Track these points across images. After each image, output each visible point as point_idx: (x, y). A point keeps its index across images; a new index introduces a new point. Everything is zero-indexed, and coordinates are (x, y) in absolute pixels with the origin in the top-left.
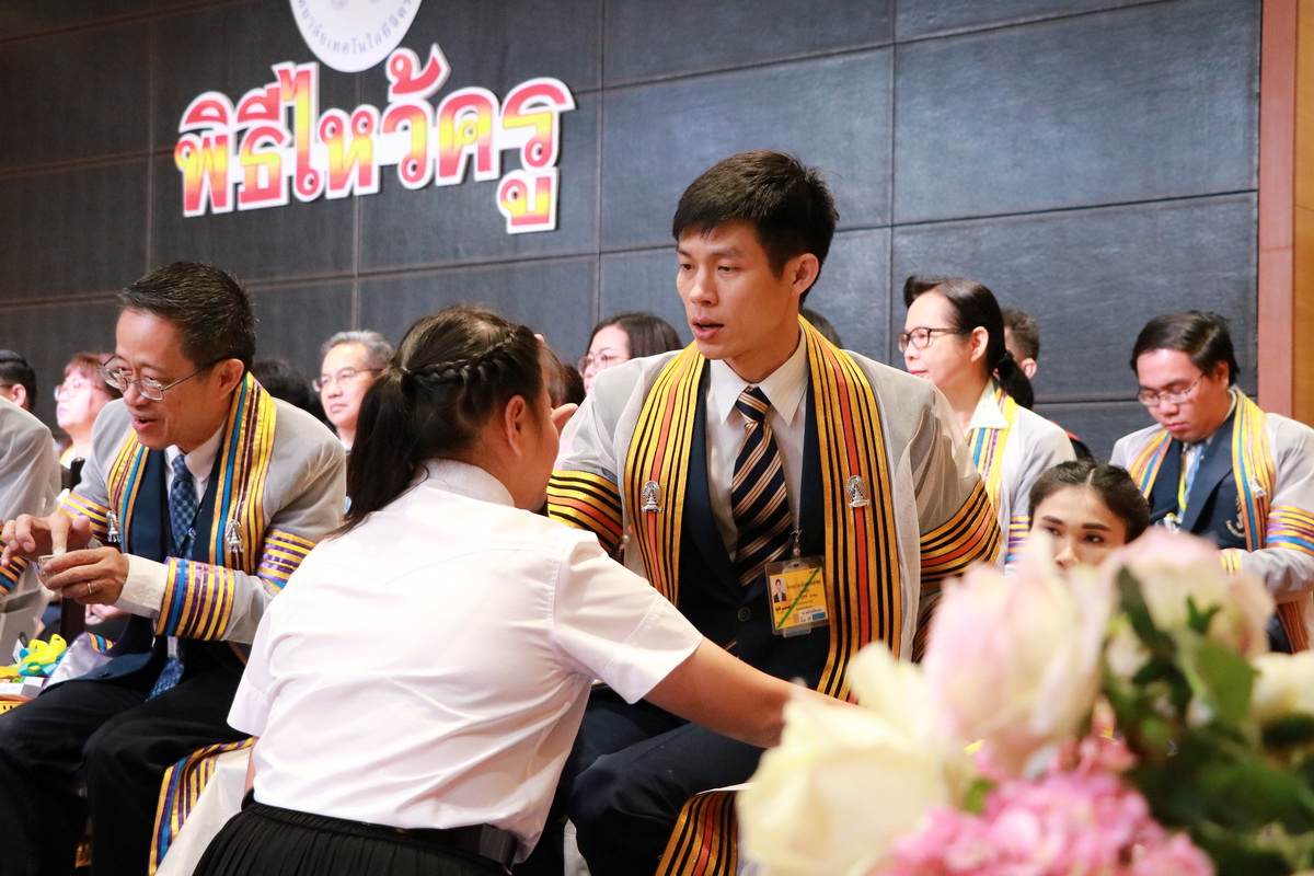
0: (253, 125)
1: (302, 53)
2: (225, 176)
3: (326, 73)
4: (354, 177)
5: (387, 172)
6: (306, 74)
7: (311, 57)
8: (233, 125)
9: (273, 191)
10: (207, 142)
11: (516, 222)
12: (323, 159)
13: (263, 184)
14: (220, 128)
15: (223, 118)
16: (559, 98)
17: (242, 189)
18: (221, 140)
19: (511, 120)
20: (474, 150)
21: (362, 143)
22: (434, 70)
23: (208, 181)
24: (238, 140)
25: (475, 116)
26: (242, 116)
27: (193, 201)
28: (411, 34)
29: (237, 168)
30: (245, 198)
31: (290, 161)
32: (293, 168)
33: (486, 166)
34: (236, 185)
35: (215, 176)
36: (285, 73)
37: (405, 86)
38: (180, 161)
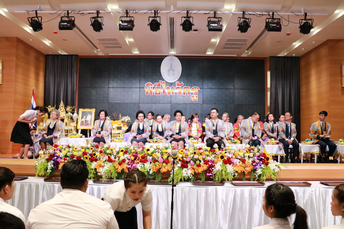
0: (156, 86)
1: (163, 80)
2: (152, 91)
3: (167, 82)
4: (171, 93)
5: (176, 93)
6: (164, 82)
7: (164, 80)
8: (153, 86)
9: (159, 93)
10: (149, 88)
11: (193, 100)
12: (166, 91)
14: (151, 86)
15: (152, 85)
16: (198, 88)
17: (154, 93)
18: (151, 87)
19: (192, 90)
20: (188, 92)
21: (172, 90)
22: (182, 84)
23: (149, 91)
24: (154, 88)
25: (188, 89)
26: (155, 85)
27: (147, 93)
28: (179, 80)
29: (154, 91)
30: (155, 94)
31: (162, 91)
32: (163, 92)
33: (189, 94)
34: (153, 93)
35: (150, 91)
36: (161, 82)
37: (178, 85)
38: (145, 89)
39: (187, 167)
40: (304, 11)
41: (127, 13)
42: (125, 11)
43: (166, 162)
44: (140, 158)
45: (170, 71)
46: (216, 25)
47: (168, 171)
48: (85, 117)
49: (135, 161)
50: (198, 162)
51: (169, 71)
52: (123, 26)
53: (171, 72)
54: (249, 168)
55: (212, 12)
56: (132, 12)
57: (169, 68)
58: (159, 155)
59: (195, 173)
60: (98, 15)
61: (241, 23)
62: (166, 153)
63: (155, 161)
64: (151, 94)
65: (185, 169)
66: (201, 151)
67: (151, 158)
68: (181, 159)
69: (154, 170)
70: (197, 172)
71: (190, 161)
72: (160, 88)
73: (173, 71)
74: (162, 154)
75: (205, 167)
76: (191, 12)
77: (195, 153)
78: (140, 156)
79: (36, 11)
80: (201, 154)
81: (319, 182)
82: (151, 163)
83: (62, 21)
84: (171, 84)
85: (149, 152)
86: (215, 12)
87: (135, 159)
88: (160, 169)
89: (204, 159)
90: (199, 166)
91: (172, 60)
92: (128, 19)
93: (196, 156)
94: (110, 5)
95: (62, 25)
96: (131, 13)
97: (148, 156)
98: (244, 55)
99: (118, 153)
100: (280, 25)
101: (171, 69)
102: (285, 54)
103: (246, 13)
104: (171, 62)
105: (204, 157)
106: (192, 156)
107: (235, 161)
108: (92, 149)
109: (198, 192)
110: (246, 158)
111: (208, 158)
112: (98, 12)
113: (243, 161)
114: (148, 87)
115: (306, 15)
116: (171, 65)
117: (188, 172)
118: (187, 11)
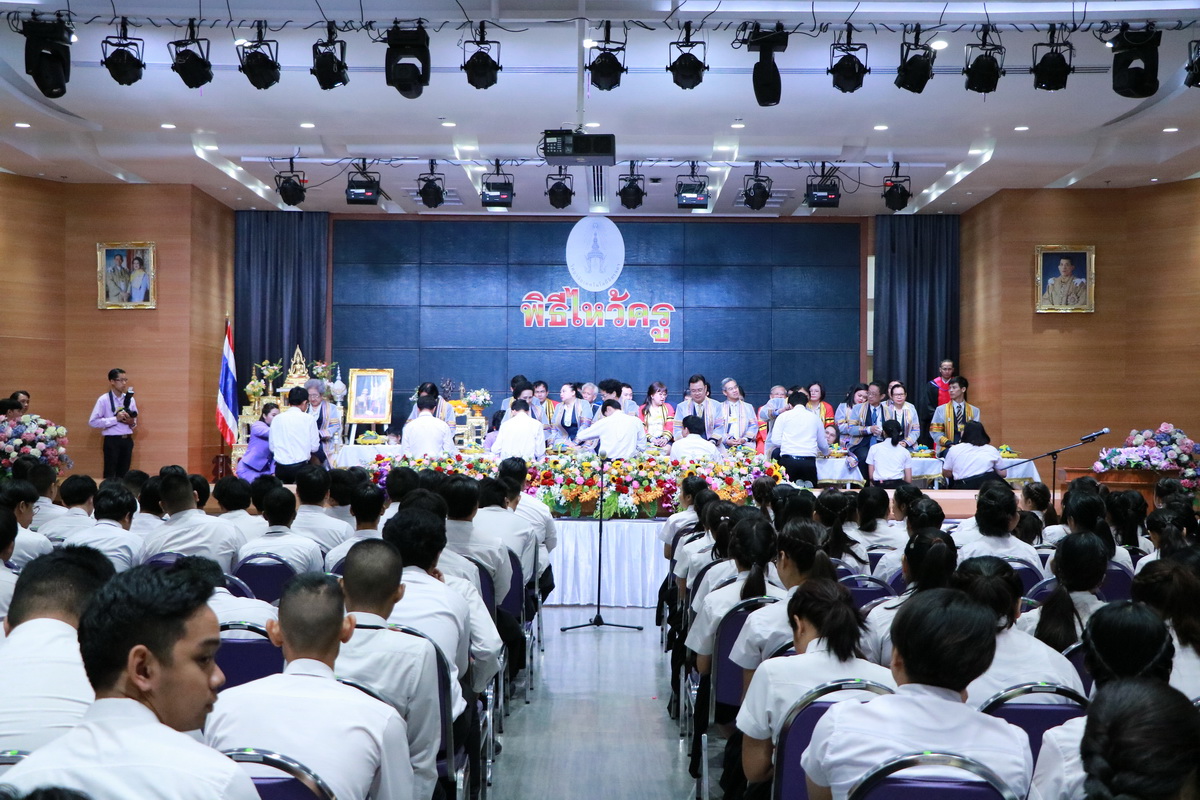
0: (554, 303)
1: (574, 284)
2: (542, 317)
3: (583, 291)
4: (596, 321)
5: (609, 322)
6: (576, 290)
7: (577, 286)
8: (545, 301)
9: (563, 323)
10: (534, 306)
11: (656, 340)
12: (582, 315)
13: (559, 320)
14: (539, 302)
15: (541, 299)
16: (670, 308)
17: (549, 321)
18: (540, 306)
19: (654, 313)
20: (642, 319)
21: (598, 313)
22: (626, 295)
23: (534, 317)
24: (547, 307)
25: (641, 310)
26: (549, 300)
27: (529, 323)
28: (617, 284)
29: (547, 315)
30: (551, 324)
31: (569, 315)
32: (572, 318)
33: (645, 323)
34: (546, 320)
35: (538, 317)
36: (567, 290)
37: (615, 299)
38: (522, 310)
39: (626, 492)
40: (894, 156)
41: (498, 165)
42: (494, 162)
43: (590, 483)
44: (542, 478)
45: (593, 259)
46: (695, 196)
47: (593, 499)
48: (365, 391)
49: (534, 483)
50: (646, 483)
51: (589, 257)
52: (490, 196)
53: (596, 261)
54: (739, 494)
55: (687, 164)
56: (509, 163)
57: (590, 250)
58: (576, 471)
59: (640, 502)
60: (432, 169)
61: (750, 190)
62: (589, 467)
63: (569, 481)
64: (540, 323)
65: (622, 496)
66: (653, 464)
67: (562, 476)
68: (616, 478)
69: (568, 498)
70: (644, 500)
71: (631, 482)
72: (565, 308)
73: (601, 257)
74: (582, 469)
75: (659, 492)
76: (640, 163)
77: (641, 467)
78: (541, 474)
79: (291, 159)
80: (652, 469)
82: (561, 485)
83: (353, 184)
84: (596, 297)
85: (558, 467)
86: (693, 163)
87: (532, 480)
88: (579, 495)
89: (656, 478)
90: (648, 489)
91: (597, 226)
92: (500, 179)
93: (643, 473)
94: (458, 145)
95: (355, 194)
96: (506, 166)
97: (556, 475)
100: (839, 196)
101: (596, 253)
102: (916, 210)
103: (763, 164)
104: (595, 234)
105: (657, 473)
106: (636, 471)
107: (713, 482)
108: (450, 462)
109: (643, 530)
110: (736, 478)
111: (666, 477)
112: (432, 163)
113: (728, 481)
114: (531, 306)
115: (897, 165)
116: (595, 241)
117: (627, 501)
118: (632, 162)
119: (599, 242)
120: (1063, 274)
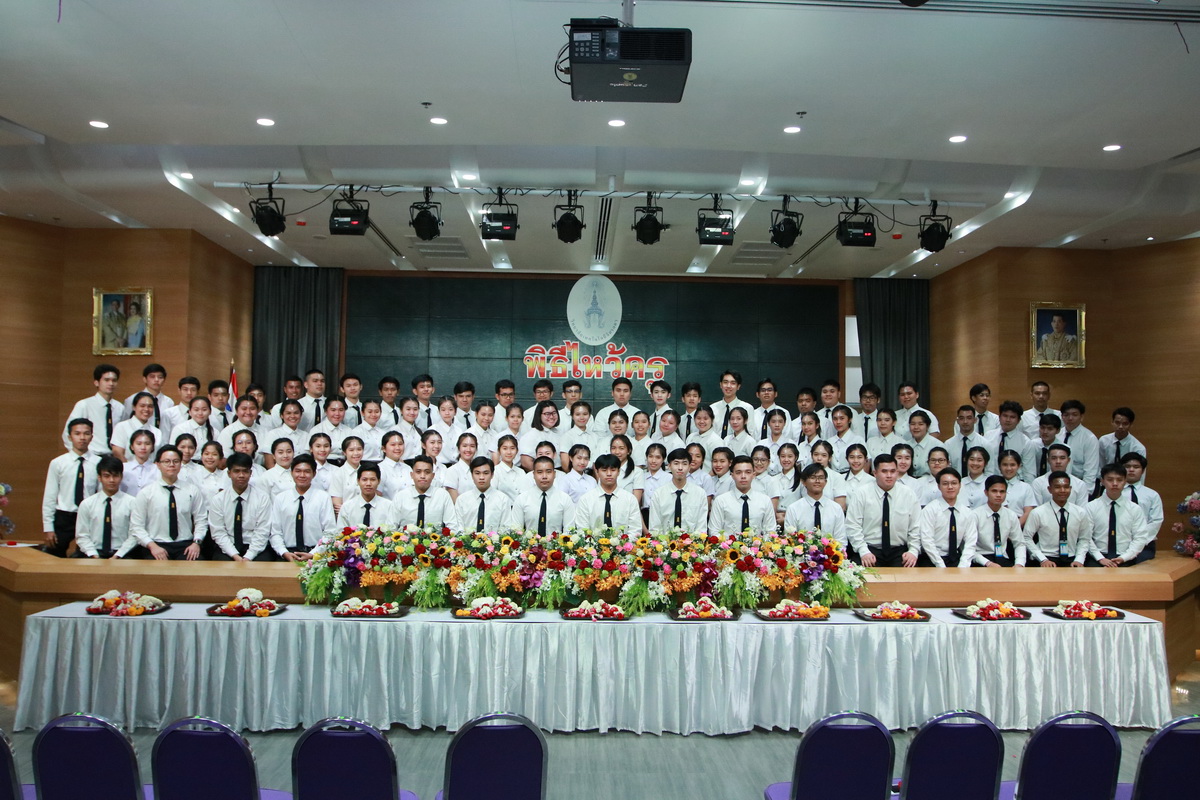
0: (556, 356)
1: (574, 338)
2: (544, 369)
3: (583, 345)
4: (595, 373)
5: (606, 374)
6: (576, 344)
7: (577, 340)
8: (547, 354)
9: (564, 374)
10: (537, 358)
12: (582, 367)
13: (560, 372)
14: (541, 355)
15: (543, 352)
16: (664, 362)
17: (551, 373)
18: (543, 358)
19: (649, 366)
20: (638, 371)
21: (597, 365)
22: (623, 350)
23: (537, 369)
24: (549, 359)
25: (637, 363)
26: (551, 353)
27: (531, 374)
28: (614, 339)
29: (548, 367)
31: (570, 367)
32: (571, 369)
33: (641, 376)
34: (548, 372)
35: (540, 368)
36: (568, 343)
37: (612, 352)
38: (526, 362)
39: (655, 578)
40: (931, 194)
41: (500, 194)
42: (496, 191)
43: (610, 566)
44: (549, 559)
45: (592, 315)
46: (719, 230)
47: (614, 587)
49: (539, 566)
50: (680, 567)
51: (589, 314)
52: (492, 228)
53: (595, 317)
54: (794, 580)
55: (709, 196)
56: (513, 191)
57: (590, 306)
58: (591, 550)
59: (673, 591)
60: (427, 197)
61: (779, 225)
62: (609, 546)
63: (583, 564)
64: (542, 375)
65: (652, 584)
66: (687, 542)
67: (573, 557)
68: (642, 561)
69: (583, 586)
70: (677, 588)
71: (661, 566)
72: (566, 360)
73: (600, 314)
74: (599, 548)
75: (697, 578)
76: (658, 195)
77: (673, 546)
78: (548, 553)
79: (270, 185)
80: (686, 548)
81: (950, 610)
82: (574, 569)
83: (337, 212)
84: (594, 351)
85: (570, 545)
86: (716, 195)
87: (537, 562)
88: (595, 582)
89: (693, 560)
90: (683, 575)
91: (596, 285)
92: (503, 210)
93: (676, 554)
94: (457, 172)
95: (340, 223)
96: (511, 195)
97: (567, 554)
98: (786, 275)
99: (498, 547)
100: (873, 232)
101: (595, 309)
102: (893, 273)
103: (792, 199)
104: (595, 292)
105: (694, 556)
106: (666, 552)
107: (762, 565)
108: (435, 537)
109: (682, 635)
110: (788, 558)
111: (704, 558)
112: (428, 192)
113: (781, 563)
114: (534, 358)
115: (935, 204)
116: (595, 298)
117: (659, 590)
118: (649, 193)
119: (598, 300)
120: (1055, 330)
